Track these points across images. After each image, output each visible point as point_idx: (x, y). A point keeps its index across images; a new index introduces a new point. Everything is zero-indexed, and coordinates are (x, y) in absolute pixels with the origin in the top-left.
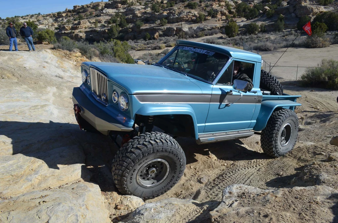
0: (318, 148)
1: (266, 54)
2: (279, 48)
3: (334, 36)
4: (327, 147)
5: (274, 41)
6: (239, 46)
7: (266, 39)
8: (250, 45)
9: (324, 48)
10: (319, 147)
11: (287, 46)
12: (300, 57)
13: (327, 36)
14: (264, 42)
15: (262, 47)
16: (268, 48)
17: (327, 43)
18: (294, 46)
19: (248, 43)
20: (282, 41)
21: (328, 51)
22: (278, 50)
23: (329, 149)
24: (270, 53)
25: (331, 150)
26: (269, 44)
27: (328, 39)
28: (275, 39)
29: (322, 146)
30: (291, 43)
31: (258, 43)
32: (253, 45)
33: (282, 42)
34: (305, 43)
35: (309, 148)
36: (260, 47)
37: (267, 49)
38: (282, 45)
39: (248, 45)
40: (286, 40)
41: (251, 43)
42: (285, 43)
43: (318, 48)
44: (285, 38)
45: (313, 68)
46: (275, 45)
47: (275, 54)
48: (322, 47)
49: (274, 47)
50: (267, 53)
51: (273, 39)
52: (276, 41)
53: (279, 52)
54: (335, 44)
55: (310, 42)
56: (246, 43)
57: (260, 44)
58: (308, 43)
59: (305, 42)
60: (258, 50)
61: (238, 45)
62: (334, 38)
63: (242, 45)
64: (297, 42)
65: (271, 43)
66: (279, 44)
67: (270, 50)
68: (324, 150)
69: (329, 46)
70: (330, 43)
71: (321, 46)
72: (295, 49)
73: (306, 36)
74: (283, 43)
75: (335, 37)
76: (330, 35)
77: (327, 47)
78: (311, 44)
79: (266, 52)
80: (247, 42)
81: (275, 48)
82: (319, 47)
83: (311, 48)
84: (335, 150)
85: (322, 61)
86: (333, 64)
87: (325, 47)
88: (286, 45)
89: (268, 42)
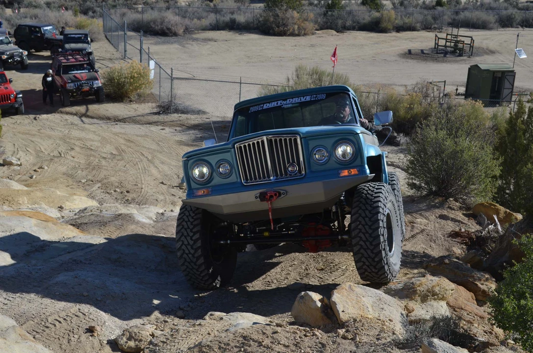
0: (252, 343)
1: (164, 43)
2: (197, 29)
3: (324, 9)
4: (275, 336)
5: (186, 11)
6: (93, 17)
7: (167, 4)
8: (124, 15)
9: (303, 37)
10: (254, 341)
11: (216, 27)
12: (249, 57)
13: (311, 8)
14: (160, 10)
15: (154, 23)
16: (168, 29)
17: (310, 26)
18: (233, 26)
19: (118, 11)
20: (207, 12)
21: (312, 46)
22: (195, 36)
23: (279, 343)
24: (175, 42)
25: (285, 346)
26: (171, 18)
27: (312, 15)
28: (189, 5)
29: (264, 333)
30: (227, 18)
31: (142, 12)
32: (132, 16)
33: (205, 14)
34: (259, 22)
35: (228, 345)
36: (149, 23)
37: (167, 31)
38: (205, 22)
39: (118, 15)
40: (216, 11)
41: (125, 10)
42: (212, 18)
43: (289, 35)
44: (215, 5)
45: (276, 87)
46: (187, 22)
47: (187, 46)
48: (298, 35)
49: (184, 27)
50: (168, 43)
51: (183, 4)
52: (190, 10)
53: (196, 40)
54: (327, 28)
55: (272, 19)
56: (112, 11)
57: (149, 16)
58: (266, 20)
59: (261, 19)
60: (142, 32)
61: (90, 13)
62: (325, 14)
63: (101, 16)
64: (241, 18)
65: (176, 14)
66: (199, 19)
67: (175, 34)
68: (268, 347)
69: (313, 34)
70: (316, 26)
71: (296, 32)
72: (237, 35)
73: (262, 5)
74: (207, 17)
75: (327, 12)
76: (316, 5)
77: (308, 35)
78: (274, 26)
79: (163, 39)
80: (114, 6)
81: (187, 30)
82: (293, 35)
83: (274, 34)
84: (296, 345)
85: (297, 71)
86: (320, 80)
87: (305, 35)
88: (215, 22)
89: (170, 10)
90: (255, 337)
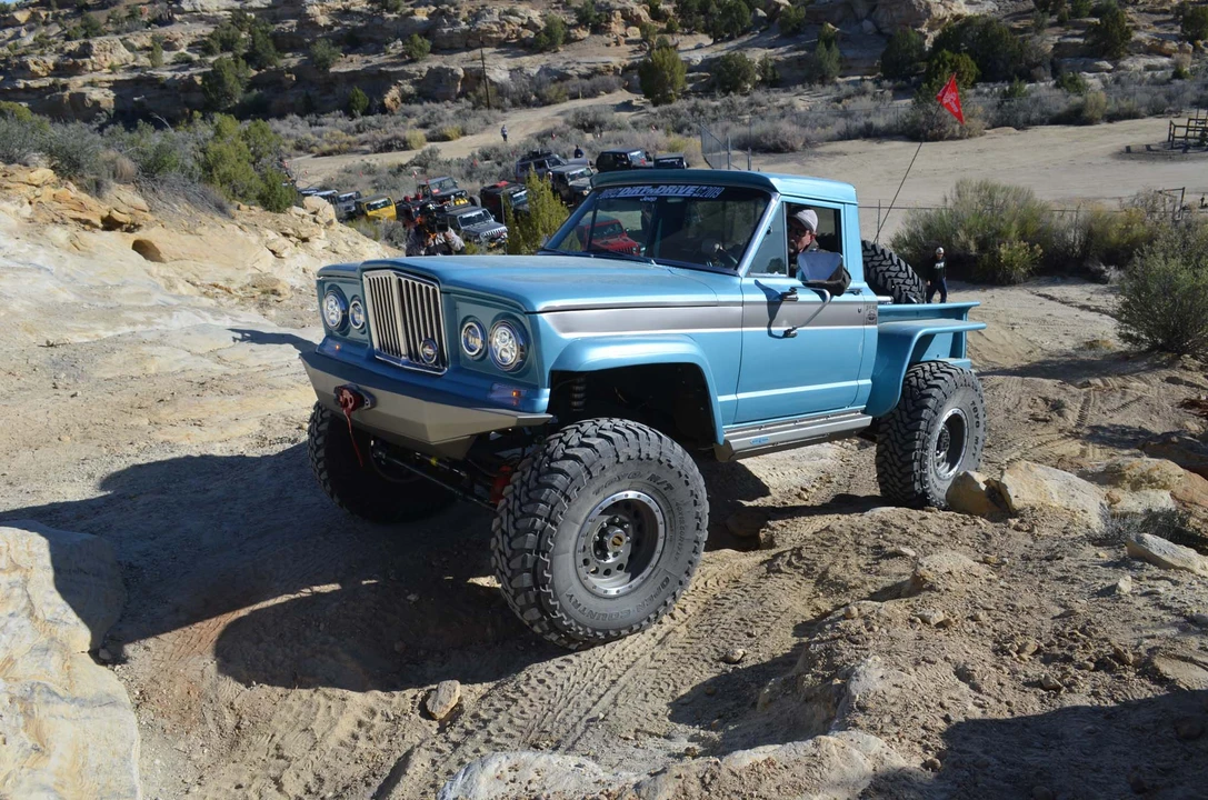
0: (893, 529)
1: (777, 162)
2: (821, 140)
3: (998, 99)
4: (923, 522)
5: (807, 118)
6: (689, 136)
7: (781, 111)
8: (726, 129)
9: (966, 141)
10: (895, 526)
11: (846, 136)
12: (890, 173)
13: (978, 99)
14: (773, 119)
15: (766, 137)
16: (784, 143)
17: (977, 123)
18: (870, 133)
19: (720, 125)
20: (834, 116)
21: (980, 151)
22: (817, 150)
23: (928, 531)
24: (792, 159)
25: (936, 534)
26: (787, 128)
27: (980, 109)
28: (811, 110)
29: (909, 519)
30: (861, 123)
31: (750, 124)
32: (737, 131)
33: (831, 120)
34: (905, 124)
35: (863, 530)
36: (758, 137)
37: (781, 146)
38: (832, 131)
39: (719, 130)
40: (846, 114)
41: (728, 123)
42: (840, 125)
43: (947, 139)
44: (844, 107)
45: (928, 211)
46: (808, 132)
47: (807, 163)
48: (960, 138)
49: (804, 139)
50: (783, 161)
51: (803, 109)
52: (811, 115)
53: (820, 154)
54: (1003, 125)
55: (923, 119)
56: (713, 126)
57: (759, 128)
58: (915, 122)
59: (907, 121)
60: (750, 150)
61: (686, 131)
62: (999, 106)
63: (699, 133)
64: (880, 122)
65: (794, 123)
66: (823, 127)
67: (792, 150)
68: (914, 535)
69: (981, 135)
70: (987, 124)
71: (958, 134)
72: (875, 144)
73: (909, 101)
74: (834, 123)
75: (1003, 102)
76: (987, 95)
77: (975, 136)
78: (925, 128)
79: (777, 156)
80: (715, 120)
81: (808, 143)
82: (952, 138)
83: (927, 139)
84: (951, 535)
85: (957, 186)
86: (991, 197)
87: (970, 136)
88: (844, 129)
89: (786, 119)
90: (898, 523)
